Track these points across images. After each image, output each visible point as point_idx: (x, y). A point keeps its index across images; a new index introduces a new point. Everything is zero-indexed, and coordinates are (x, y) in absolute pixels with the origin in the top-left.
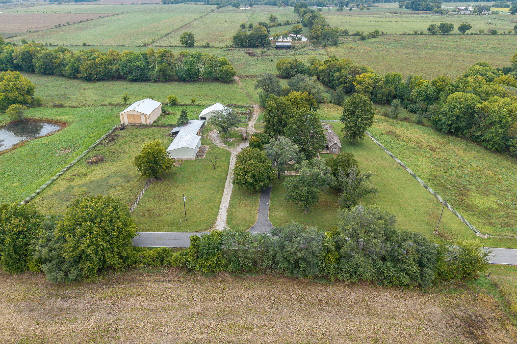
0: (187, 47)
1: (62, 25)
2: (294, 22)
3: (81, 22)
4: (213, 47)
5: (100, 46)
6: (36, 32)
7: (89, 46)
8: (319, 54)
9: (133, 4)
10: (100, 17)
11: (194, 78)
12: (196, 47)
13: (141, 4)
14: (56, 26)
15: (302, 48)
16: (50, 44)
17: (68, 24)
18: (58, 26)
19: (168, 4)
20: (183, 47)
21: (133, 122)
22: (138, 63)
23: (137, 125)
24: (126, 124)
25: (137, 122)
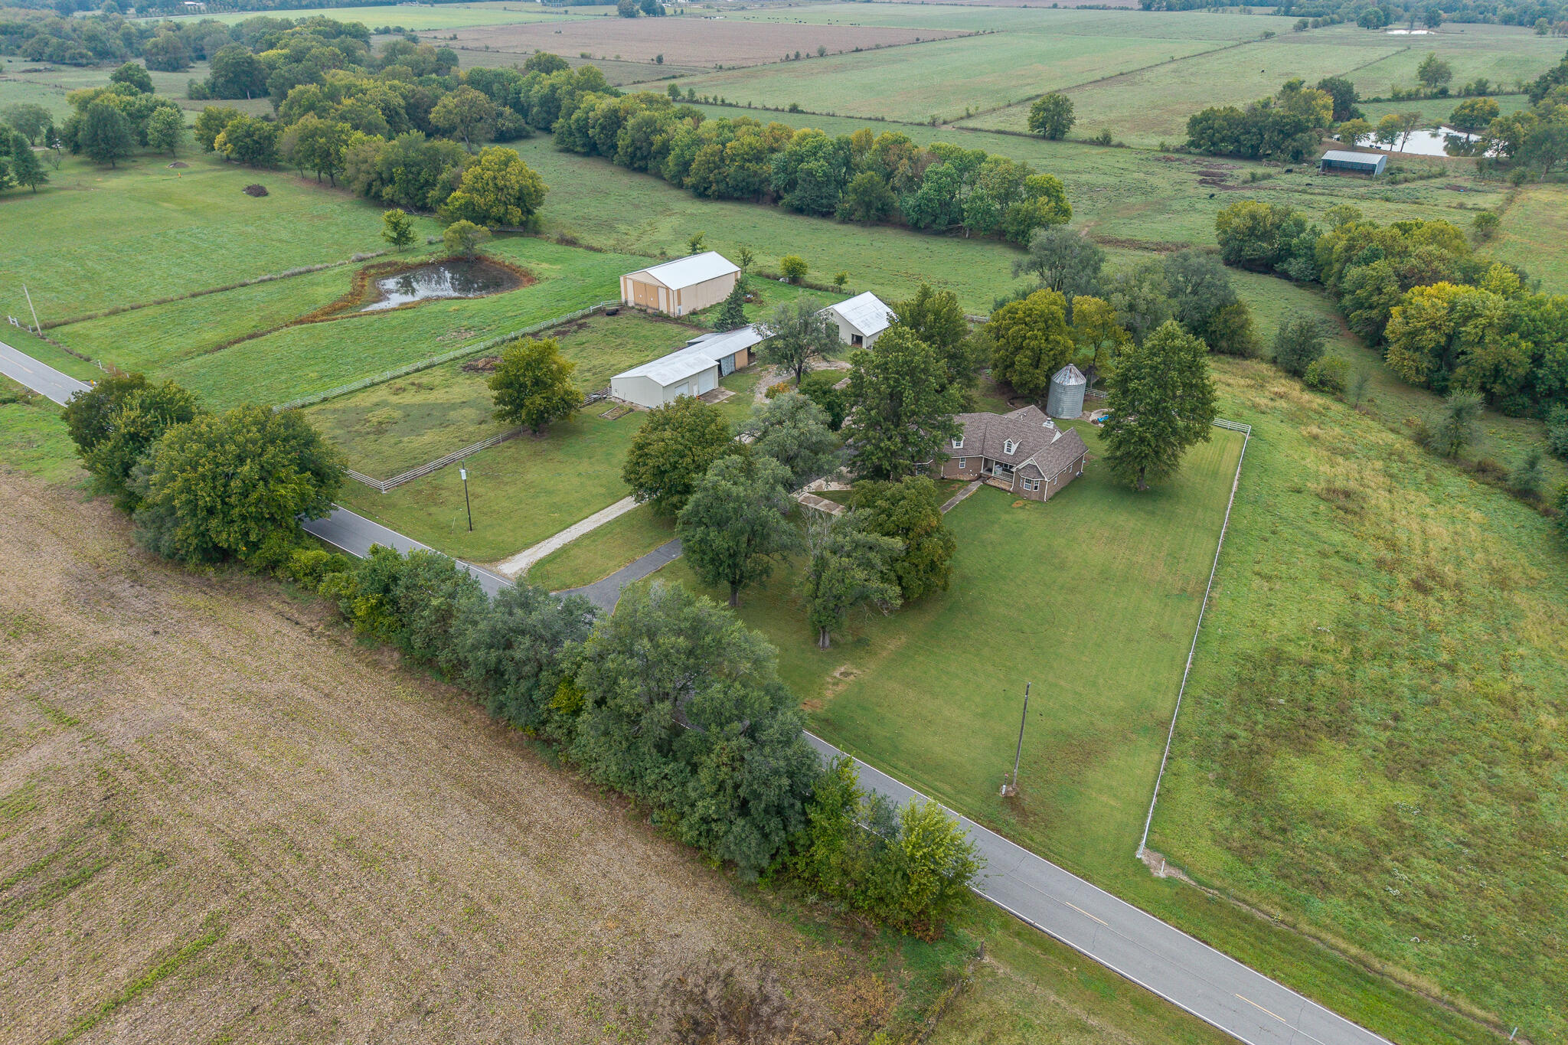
0: (1044, 138)
1: (803, 55)
2: (1509, 89)
3: (858, 50)
4: (1120, 145)
5: (828, 115)
6: (734, 68)
7: (802, 112)
8: (1461, 206)
9: (1055, 6)
10: (918, 40)
11: (940, 224)
12: (1069, 141)
13: (1078, 8)
14: (788, 56)
15: (1421, 178)
16: (723, 101)
17: (822, 54)
18: (792, 57)
19: (1158, 9)
20: (1034, 137)
21: (643, 303)
22: (813, 165)
23: (649, 311)
24: (631, 304)
25: (650, 304)
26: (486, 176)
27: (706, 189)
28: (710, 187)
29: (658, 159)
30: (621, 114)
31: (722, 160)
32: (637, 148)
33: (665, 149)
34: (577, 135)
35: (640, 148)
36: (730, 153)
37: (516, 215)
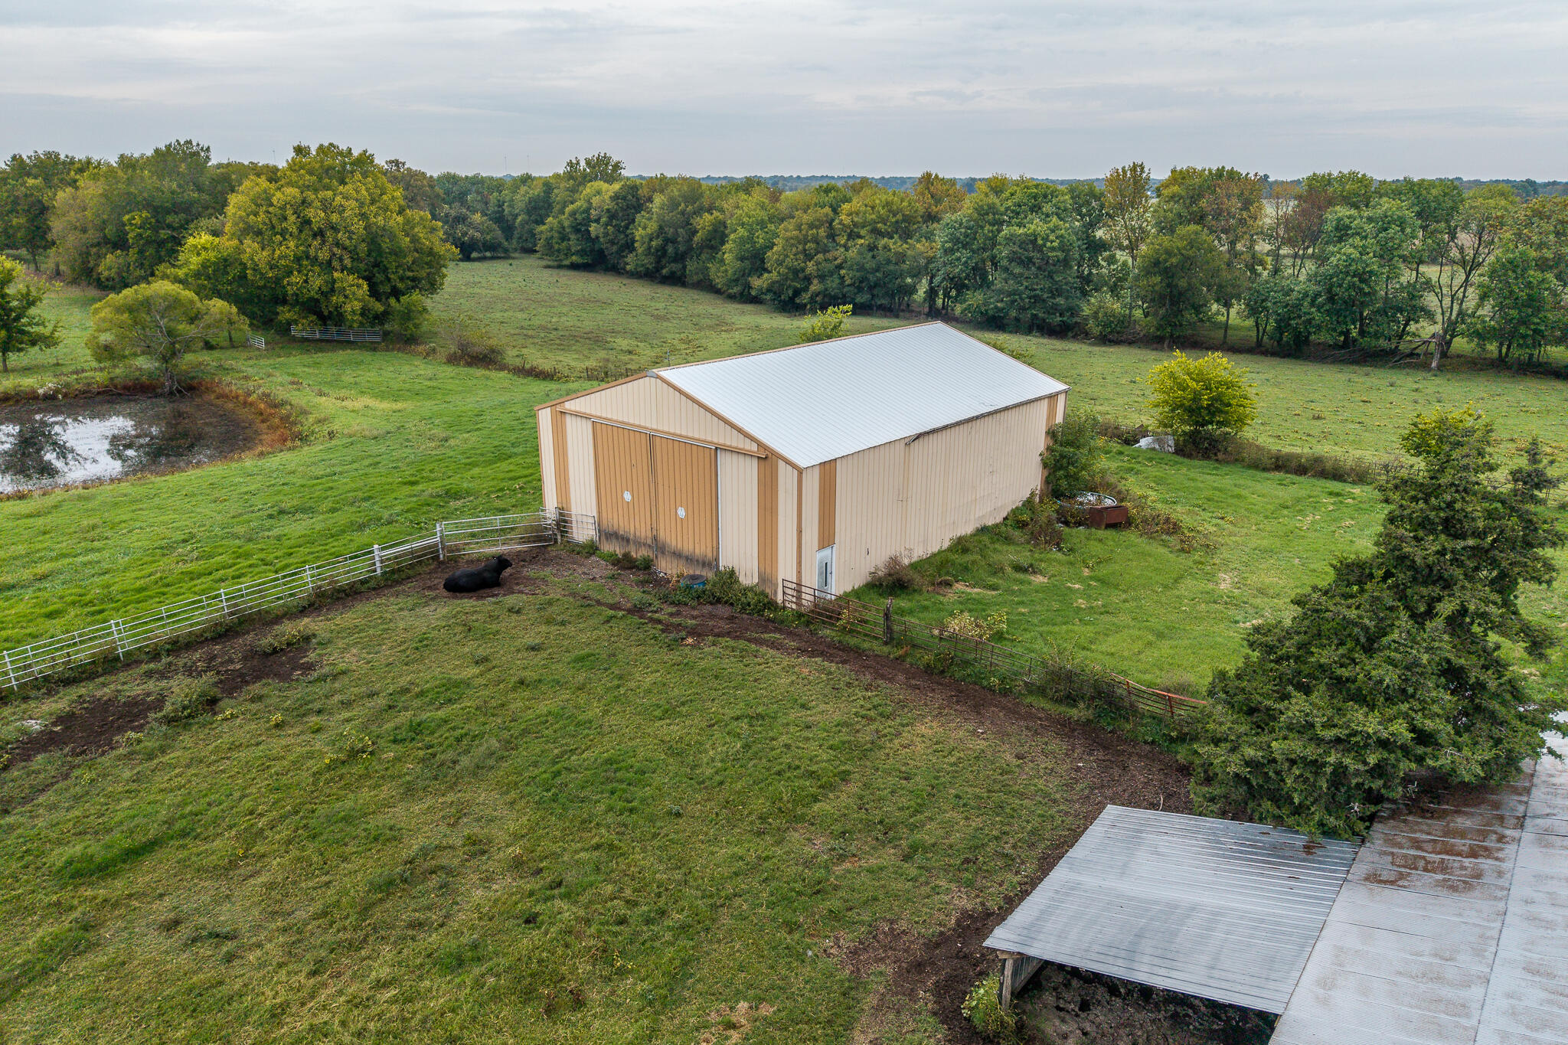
21: (638, 526)
22: (1036, 225)
23: (667, 568)
24: (583, 532)
25: (671, 537)
26: (278, 198)
27: (797, 293)
28: (806, 289)
29: (703, 257)
30: (643, 192)
31: (832, 236)
32: (667, 241)
33: (718, 236)
34: (573, 237)
35: (674, 241)
36: (847, 220)
37: (354, 294)
